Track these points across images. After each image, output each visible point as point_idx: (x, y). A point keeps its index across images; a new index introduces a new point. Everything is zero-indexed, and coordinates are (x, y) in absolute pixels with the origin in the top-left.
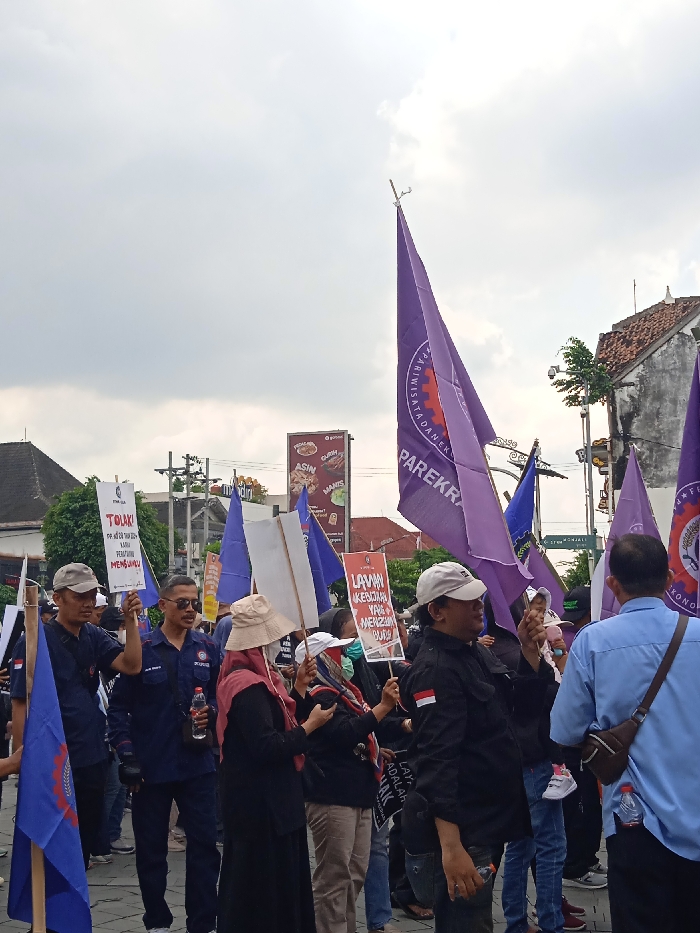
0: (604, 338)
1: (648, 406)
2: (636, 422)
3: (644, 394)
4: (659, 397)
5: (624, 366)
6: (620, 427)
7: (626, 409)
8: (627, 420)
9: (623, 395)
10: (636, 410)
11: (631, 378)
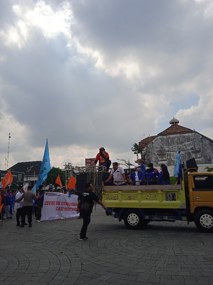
0: (140, 143)
1: (147, 154)
2: (146, 156)
3: (146, 152)
4: (149, 152)
5: (143, 147)
6: (143, 157)
7: (144, 154)
8: (144, 156)
9: (143, 152)
10: (146, 155)
11: (144, 149)
